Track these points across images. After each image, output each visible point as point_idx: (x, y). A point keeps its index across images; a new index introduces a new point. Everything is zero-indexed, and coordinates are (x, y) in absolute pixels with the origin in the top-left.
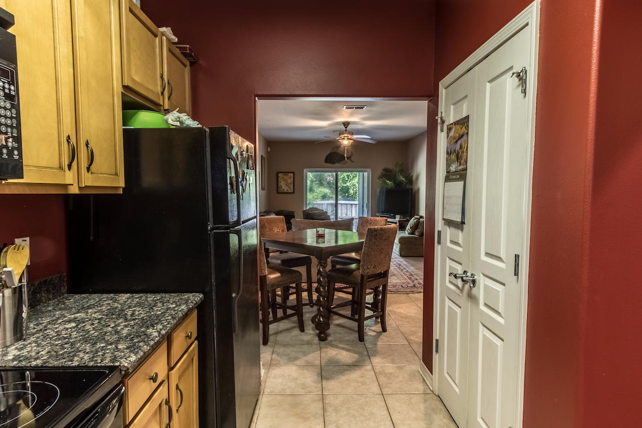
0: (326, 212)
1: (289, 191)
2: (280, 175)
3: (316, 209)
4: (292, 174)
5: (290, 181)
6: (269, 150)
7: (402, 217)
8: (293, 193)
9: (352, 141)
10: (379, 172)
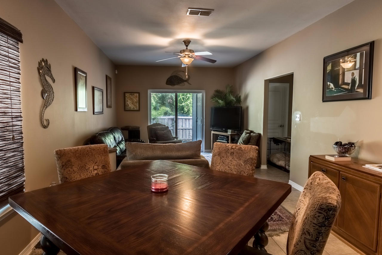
0: (168, 127)
1: (135, 109)
2: (127, 95)
3: (159, 124)
4: (138, 95)
5: (136, 100)
6: (117, 72)
7: (233, 131)
8: (139, 110)
9: (193, 59)
10: (212, 93)
